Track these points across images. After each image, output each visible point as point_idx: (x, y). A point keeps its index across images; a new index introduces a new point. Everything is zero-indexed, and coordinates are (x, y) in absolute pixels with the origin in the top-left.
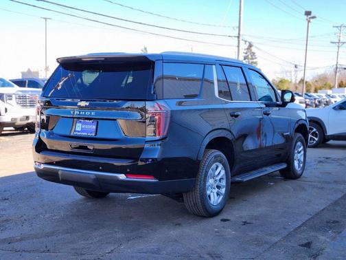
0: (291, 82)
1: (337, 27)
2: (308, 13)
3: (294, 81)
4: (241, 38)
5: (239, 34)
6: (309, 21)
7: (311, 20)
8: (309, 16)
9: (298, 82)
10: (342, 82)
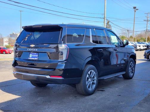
0: (126, 37)
1: (147, 14)
2: (135, 8)
3: (127, 37)
4: (105, 19)
5: (104, 17)
6: (135, 11)
7: (136, 11)
8: (135, 9)
9: (129, 37)
10: (149, 37)
